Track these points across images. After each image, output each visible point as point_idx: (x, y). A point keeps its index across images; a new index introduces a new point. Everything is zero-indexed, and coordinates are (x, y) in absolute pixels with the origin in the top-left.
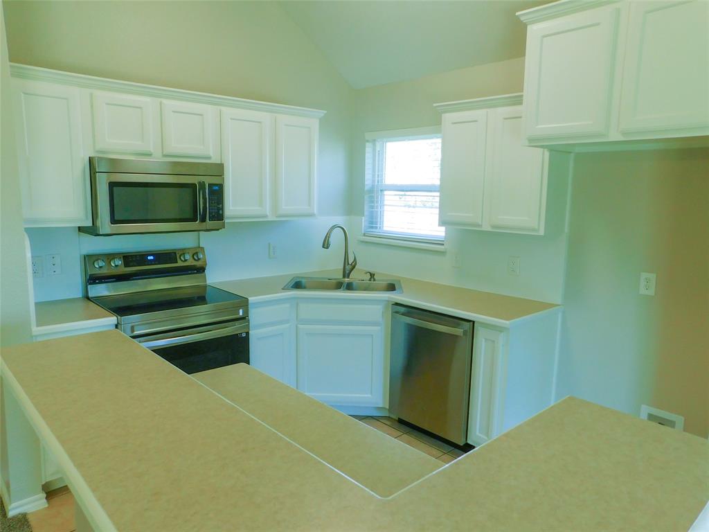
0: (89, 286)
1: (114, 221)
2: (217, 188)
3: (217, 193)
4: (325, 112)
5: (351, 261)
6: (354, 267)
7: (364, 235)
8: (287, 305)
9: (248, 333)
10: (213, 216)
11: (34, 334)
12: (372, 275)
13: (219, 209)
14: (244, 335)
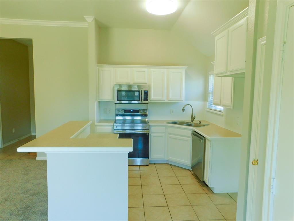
0: (116, 117)
1: (118, 100)
2: (146, 92)
3: (146, 93)
4: (187, 67)
5: (194, 117)
6: (194, 119)
7: (208, 109)
8: (164, 128)
9: (149, 134)
10: (145, 100)
11: (96, 125)
12: (200, 122)
13: (147, 98)
14: (147, 134)
